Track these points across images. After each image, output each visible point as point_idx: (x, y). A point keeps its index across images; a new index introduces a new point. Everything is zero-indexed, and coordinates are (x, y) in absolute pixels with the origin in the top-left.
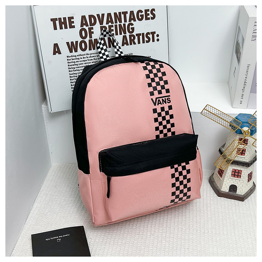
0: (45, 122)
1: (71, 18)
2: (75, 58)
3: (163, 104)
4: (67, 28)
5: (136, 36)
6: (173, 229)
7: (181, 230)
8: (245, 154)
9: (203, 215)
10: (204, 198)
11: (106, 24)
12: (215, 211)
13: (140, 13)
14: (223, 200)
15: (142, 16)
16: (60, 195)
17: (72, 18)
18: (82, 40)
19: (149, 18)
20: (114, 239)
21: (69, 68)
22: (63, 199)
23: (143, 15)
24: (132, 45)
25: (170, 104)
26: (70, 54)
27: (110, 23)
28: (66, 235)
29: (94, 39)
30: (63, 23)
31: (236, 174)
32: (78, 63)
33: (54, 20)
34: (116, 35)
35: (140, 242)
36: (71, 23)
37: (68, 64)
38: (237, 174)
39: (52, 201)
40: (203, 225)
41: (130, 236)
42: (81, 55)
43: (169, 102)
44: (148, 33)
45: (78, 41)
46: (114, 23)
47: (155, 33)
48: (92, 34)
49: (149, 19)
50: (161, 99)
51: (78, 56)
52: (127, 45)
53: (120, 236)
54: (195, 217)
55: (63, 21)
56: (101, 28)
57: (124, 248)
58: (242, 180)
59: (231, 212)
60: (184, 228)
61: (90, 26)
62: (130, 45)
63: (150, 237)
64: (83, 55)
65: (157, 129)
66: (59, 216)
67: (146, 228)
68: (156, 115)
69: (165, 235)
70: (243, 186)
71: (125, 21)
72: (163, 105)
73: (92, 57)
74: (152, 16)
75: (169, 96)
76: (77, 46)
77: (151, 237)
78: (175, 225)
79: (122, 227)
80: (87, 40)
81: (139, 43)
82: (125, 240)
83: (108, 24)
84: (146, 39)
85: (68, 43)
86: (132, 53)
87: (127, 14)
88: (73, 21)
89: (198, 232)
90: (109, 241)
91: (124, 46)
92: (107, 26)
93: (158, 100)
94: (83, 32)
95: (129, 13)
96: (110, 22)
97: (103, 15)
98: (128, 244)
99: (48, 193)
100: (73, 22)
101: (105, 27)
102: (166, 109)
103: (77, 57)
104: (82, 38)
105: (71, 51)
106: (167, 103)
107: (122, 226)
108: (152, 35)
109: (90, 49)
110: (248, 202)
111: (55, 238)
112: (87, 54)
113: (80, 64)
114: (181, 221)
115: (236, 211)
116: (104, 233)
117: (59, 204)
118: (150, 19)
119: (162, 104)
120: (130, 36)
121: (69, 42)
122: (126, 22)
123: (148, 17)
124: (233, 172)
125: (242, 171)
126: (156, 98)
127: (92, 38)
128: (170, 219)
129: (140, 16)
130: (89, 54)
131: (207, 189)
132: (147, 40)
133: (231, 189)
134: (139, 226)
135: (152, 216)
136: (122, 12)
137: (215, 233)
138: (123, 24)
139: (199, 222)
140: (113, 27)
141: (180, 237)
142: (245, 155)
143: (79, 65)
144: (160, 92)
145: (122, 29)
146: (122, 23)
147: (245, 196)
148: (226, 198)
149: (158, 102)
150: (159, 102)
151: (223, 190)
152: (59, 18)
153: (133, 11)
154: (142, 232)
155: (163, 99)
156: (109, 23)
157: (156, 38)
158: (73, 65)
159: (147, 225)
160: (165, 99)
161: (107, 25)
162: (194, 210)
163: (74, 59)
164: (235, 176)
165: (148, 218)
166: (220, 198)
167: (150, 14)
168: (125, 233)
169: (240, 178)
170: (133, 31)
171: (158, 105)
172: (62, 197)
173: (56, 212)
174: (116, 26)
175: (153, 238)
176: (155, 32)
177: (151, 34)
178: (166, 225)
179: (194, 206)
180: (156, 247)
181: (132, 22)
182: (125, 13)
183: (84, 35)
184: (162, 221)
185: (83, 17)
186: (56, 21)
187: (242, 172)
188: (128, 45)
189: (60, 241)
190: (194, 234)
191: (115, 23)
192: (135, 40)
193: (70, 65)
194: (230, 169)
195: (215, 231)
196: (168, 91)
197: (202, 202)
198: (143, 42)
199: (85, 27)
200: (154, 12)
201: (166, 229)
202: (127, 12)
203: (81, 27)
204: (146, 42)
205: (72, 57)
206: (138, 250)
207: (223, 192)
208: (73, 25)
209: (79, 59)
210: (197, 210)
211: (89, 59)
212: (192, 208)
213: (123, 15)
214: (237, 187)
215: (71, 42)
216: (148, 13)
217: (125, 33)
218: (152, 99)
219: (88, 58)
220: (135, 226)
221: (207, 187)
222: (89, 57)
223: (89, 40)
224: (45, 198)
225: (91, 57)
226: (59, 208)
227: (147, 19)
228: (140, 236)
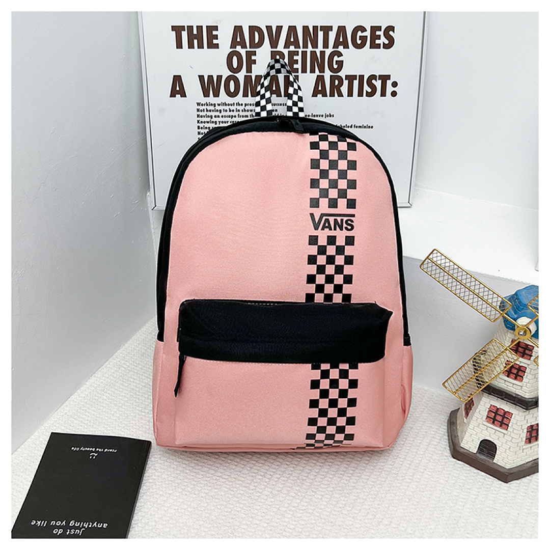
0: (152, 226)
1: (212, 29)
2: (212, 108)
3: (335, 229)
4: (203, 48)
5: (346, 79)
6: (320, 497)
7: (334, 503)
8: (522, 377)
9: (398, 485)
10: (419, 452)
11: (284, 48)
12: (427, 485)
13: (359, 32)
14: (459, 468)
15: (364, 39)
16: (144, 373)
17: (216, 28)
18: (231, 74)
19: (380, 44)
20: (195, 483)
21: (199, 127)
22: (144, 381)
23: (367, 36)
24: (334, 96)
25: (350, 234)
26: (204, 100)
27: (293, 47)
28: (111, 450)
29: (256, 76)
30: (195, 37)
31: (497, 418)
32: (217, 119)
33: (177, 30)
34: (302, 72)
35: (242, 504)
36: (212, 37)
37: (198, 119)
38: (499, 419)
39: (123, 381)
40: (387, 506)
41: (228, 486)
42: (226, 105)
43: (349, 227)
44: (373, 77)
45: (222, 76)
46: (300, 48)
47: (388, 77)
48: (253, 65)
49: (378, 46)
50: (332, 219)
51: (219, 105)
52: (323, 96)
53: (209, 480)
54: (379, 486)
55: (195, 32)
56: (273, 55)
57: (206, 505)
58: (510, 435)
59: (464, 497)
60: (344, 500)
61: (250, 48)
62: (330, 96)
63: (266, 500)
64: (229, 105)
65: (311, 279)
66: (120, 413)
67: (267, 480)
68: (314, 250)
69: (298, 504)
70: (511, 450)
71: (326, 45)
72: (335, 231)
73: (248, 111)
74: (387, 42)
75: (353, 216)
76: (218, 86)
77: (269, 499)
78: (328, 489)
79: (221, 464)
80: (241, 76)
81: (350, 94)
82: (216, 491)
83: (289, 48)
84: (366, 88)
85: (201, 78)
86: (332, 114)
87: (330, 32)
88: (217, 35)
89: (370, 517)
90: (186, 484)
91: (317, 96)
92: (286, 52)
93: (326, 219)
94: (235, 59)
95: (335, 29)
96: (292, 44)
97: (279, 28)
98: (217, 501)
99: (124, 364)
100: (216, 37)
101: (282, 55)
102: (341, 241)
103: (217, 108)
104: (231, 71)
105: (206, 95)
106: (344, 229)
107: (222, 462)
108: (380, 81)
109: (245, 95)
110: (517, 488)
111: (88, 449)
112: (238, 104)
113: (222, 122)
114: (344, 485)
115: (476, 498)
116: (184, 466)
117: (133, 389)
118: (380, 48)
119: (333, 228)
120: (332, 79)
121: (203, 76)
122: (328, 48)
123: (377, 42)
124: (490, 411)
125: (512, 414)
126: (322, 215)
127: (251, 72)
128: (323, 475)
129: (360, 39)
130: (242, 105)
131: (434, 434)
132: (369, 90)
133: (485, 449)
134: (256, 471)
135: (291, 458)
136: (321, 27)
137: (403, 529)
138: (321, 52)
139: (382, 497)
140: (298, 55)
141: (325, 517)
142: (523, 381)
143: (220, 124)
144: (333, 204)
145: (317, 62)
146: (317, 48)
147: (512, 472)
148: (468, 466)
149: (325, 224)
150: (327, 225)
151: (466, 446)
152: (188, 26)
153: (345, 27)
154: (256, 484)
155: (335, 220)
156: (291, 47)
157: (390, 89)
158: (208, 122)
159: (272, 474)
160: (342, 220)
161: (285, 50)
162: (385, 471)
163: (210, 111)
164: (496, 422)
165: (281, 461)
166: (452, 462)
167: (382, 36)
168: (224, 477)
169: (507, 430)
170: (340, 67)
171: (323, 229)
172: (144, 377)
173: (120, 403)
174: (304, 54)
175: (272, 502)
176: (390, 76)
177: (379, 79)
178: (309, 484)
179: (388, 463)
180: (268, 521)
181: (341, 48)
182: (327, 29)
183: (235, 65)
184: (306, 475)
185: (238, 30)
186: (183, 32)
187: (511, 417)
188: (327, 96)
189: (94, 457)
190: (357, 519)
191: (303, 48)
192: (341, 88)
193: (202, 122)
194: (485, 404)
195: (405, 525)
196: (352, 204)
197: (410, 459)
198: (360, 94)
199: (239, 48)
200: (391, 33)
201: (306, 492)
202: (332, 27)
203: (231, 48)
204: (367, 96)
205: (207, 105)
206: (230, 517)
207: (462, 450)
208: (215, 41)
209: (221, 112)
210: (392, 472)
211: (241, 113)
212: (382, 464)
213: (322, 32)
214: (498, 447)
215: (209, 76)
216: (378, 33)
217: (322, 70)
218: (312, 215)
219: (239, 113)
220: (249, 469)
221: (436, 432)
222: (241, 111)
223: (245, 76)
224: (114, 373)
225: (245, 110)
226: (128, 396)
227: (374, 46)
228: (247, 491)
